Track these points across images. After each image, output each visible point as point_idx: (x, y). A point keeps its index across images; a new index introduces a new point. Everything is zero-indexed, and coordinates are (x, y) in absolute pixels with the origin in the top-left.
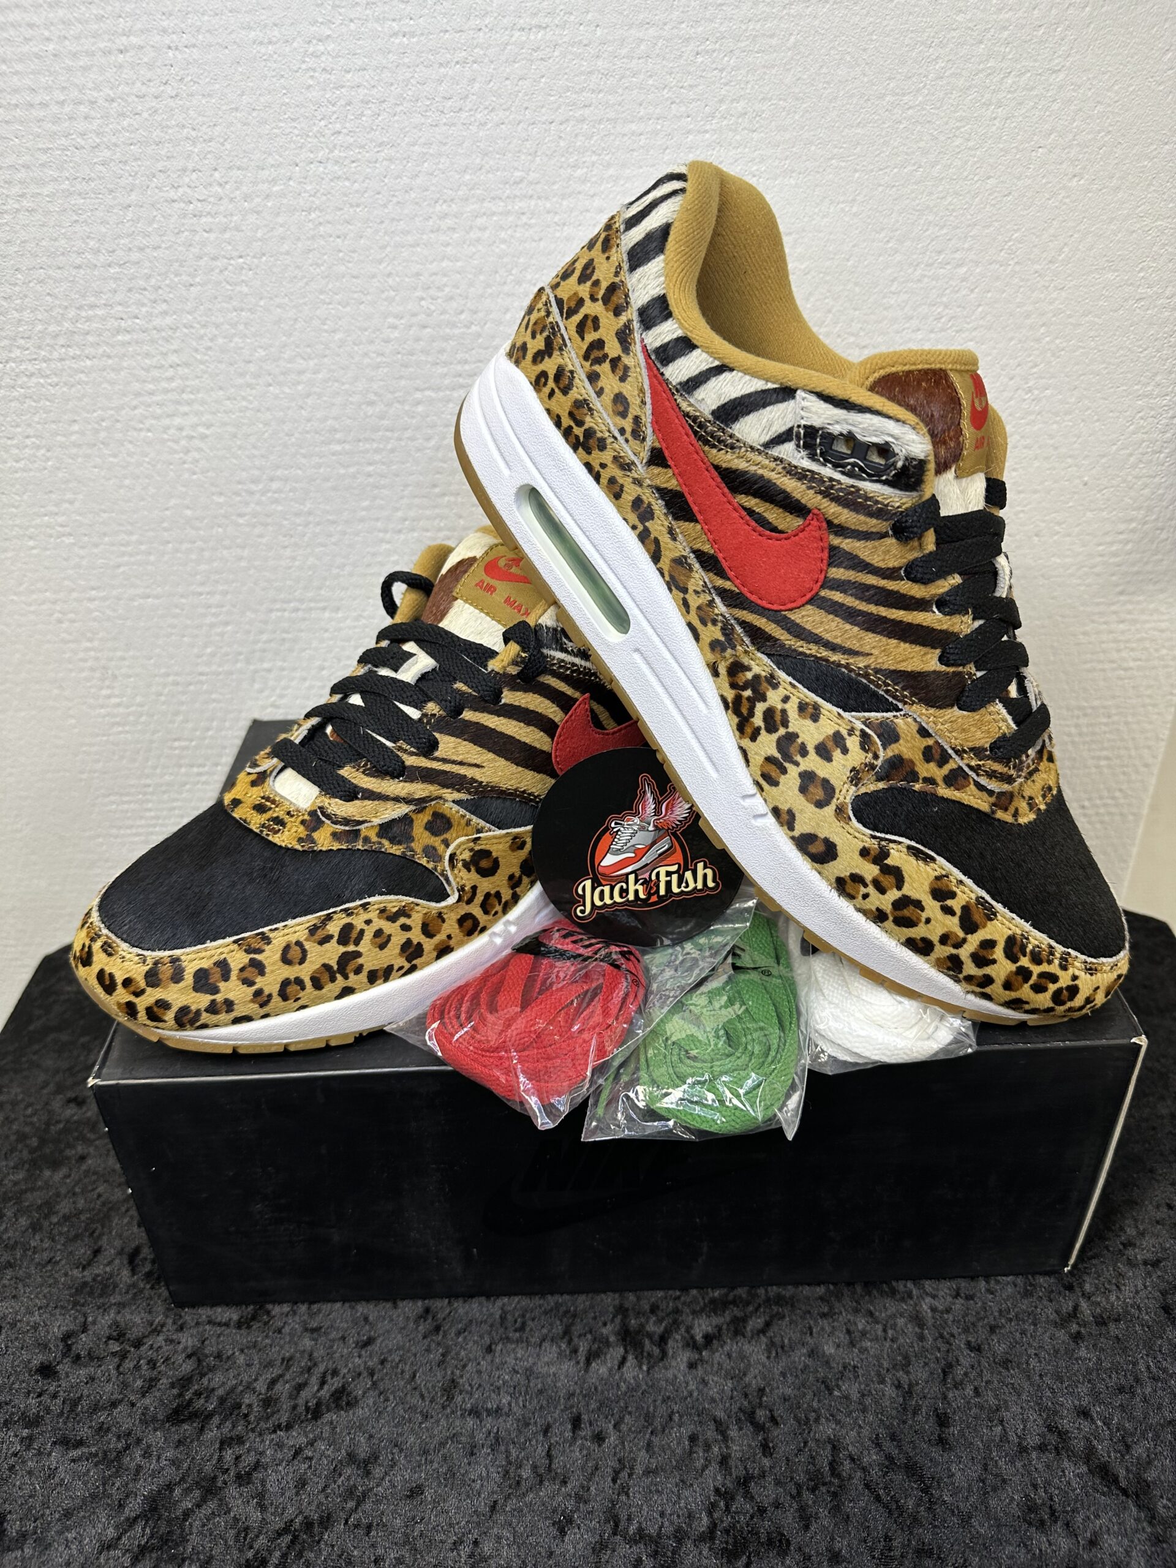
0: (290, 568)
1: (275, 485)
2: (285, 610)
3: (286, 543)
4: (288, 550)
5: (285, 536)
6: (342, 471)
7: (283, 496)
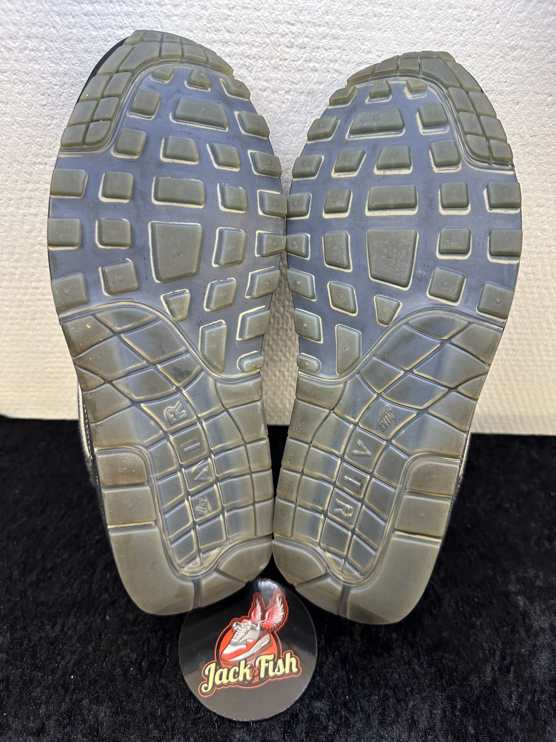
0: (49, 125)
1: (30, 44)
2: (46, 164)
3: (44, 102)
4: (47, 108)
5: (43, 95)
6: (95, 33)
7: (40, 55)
